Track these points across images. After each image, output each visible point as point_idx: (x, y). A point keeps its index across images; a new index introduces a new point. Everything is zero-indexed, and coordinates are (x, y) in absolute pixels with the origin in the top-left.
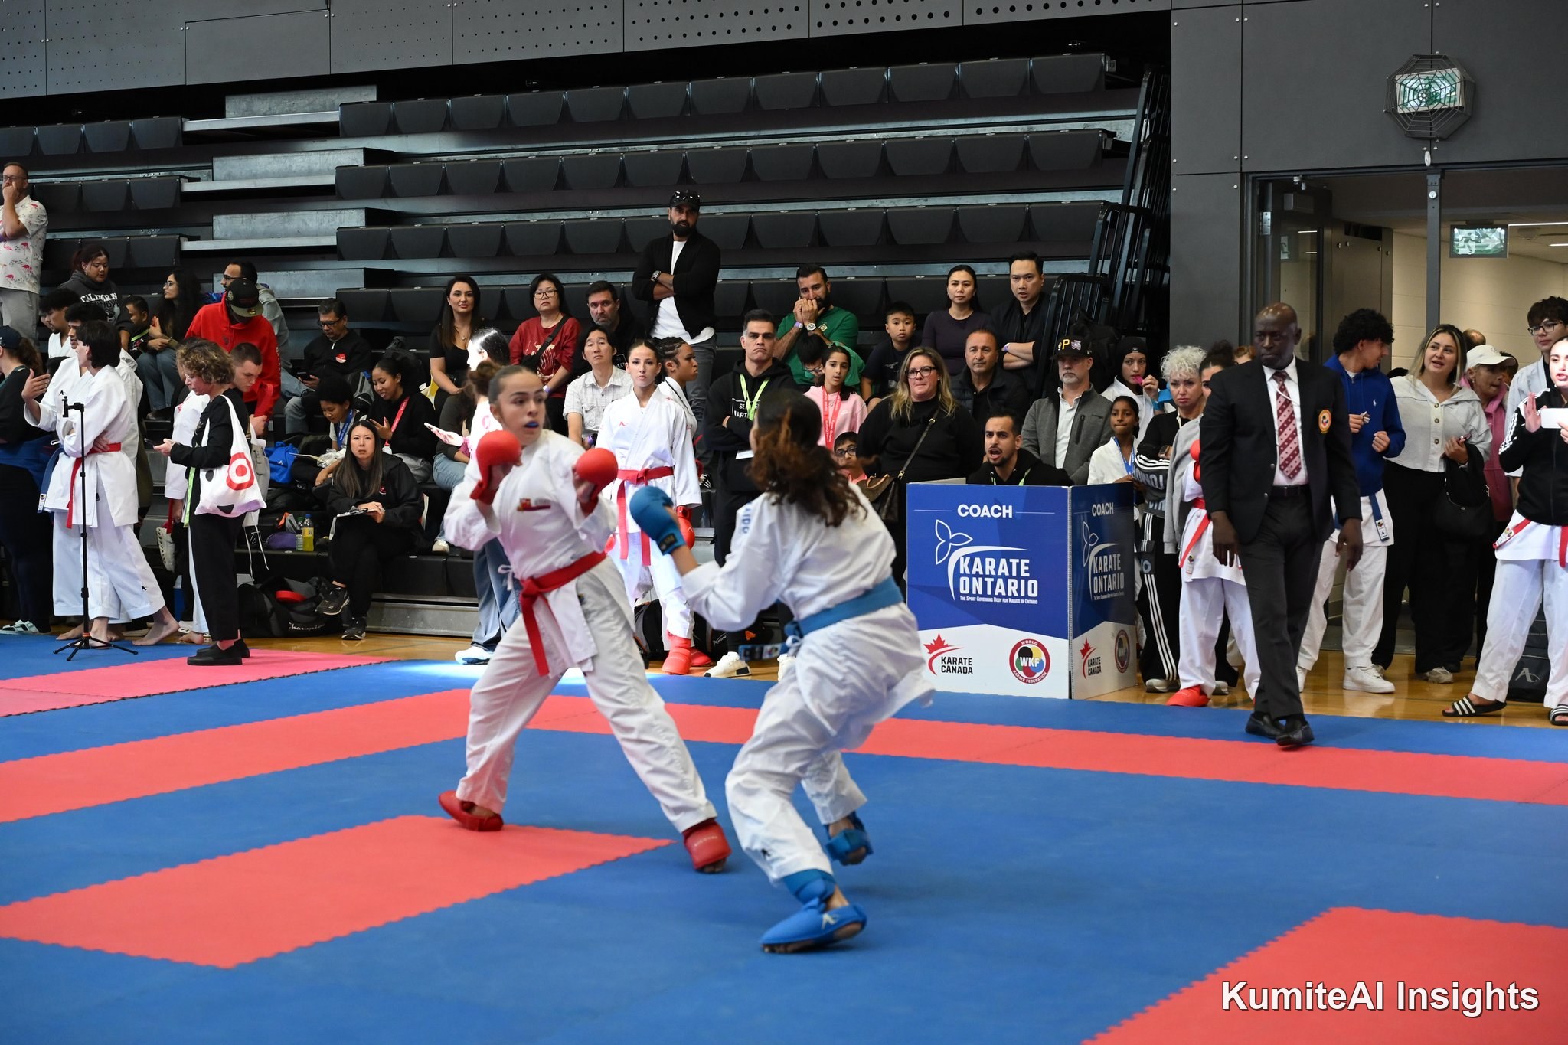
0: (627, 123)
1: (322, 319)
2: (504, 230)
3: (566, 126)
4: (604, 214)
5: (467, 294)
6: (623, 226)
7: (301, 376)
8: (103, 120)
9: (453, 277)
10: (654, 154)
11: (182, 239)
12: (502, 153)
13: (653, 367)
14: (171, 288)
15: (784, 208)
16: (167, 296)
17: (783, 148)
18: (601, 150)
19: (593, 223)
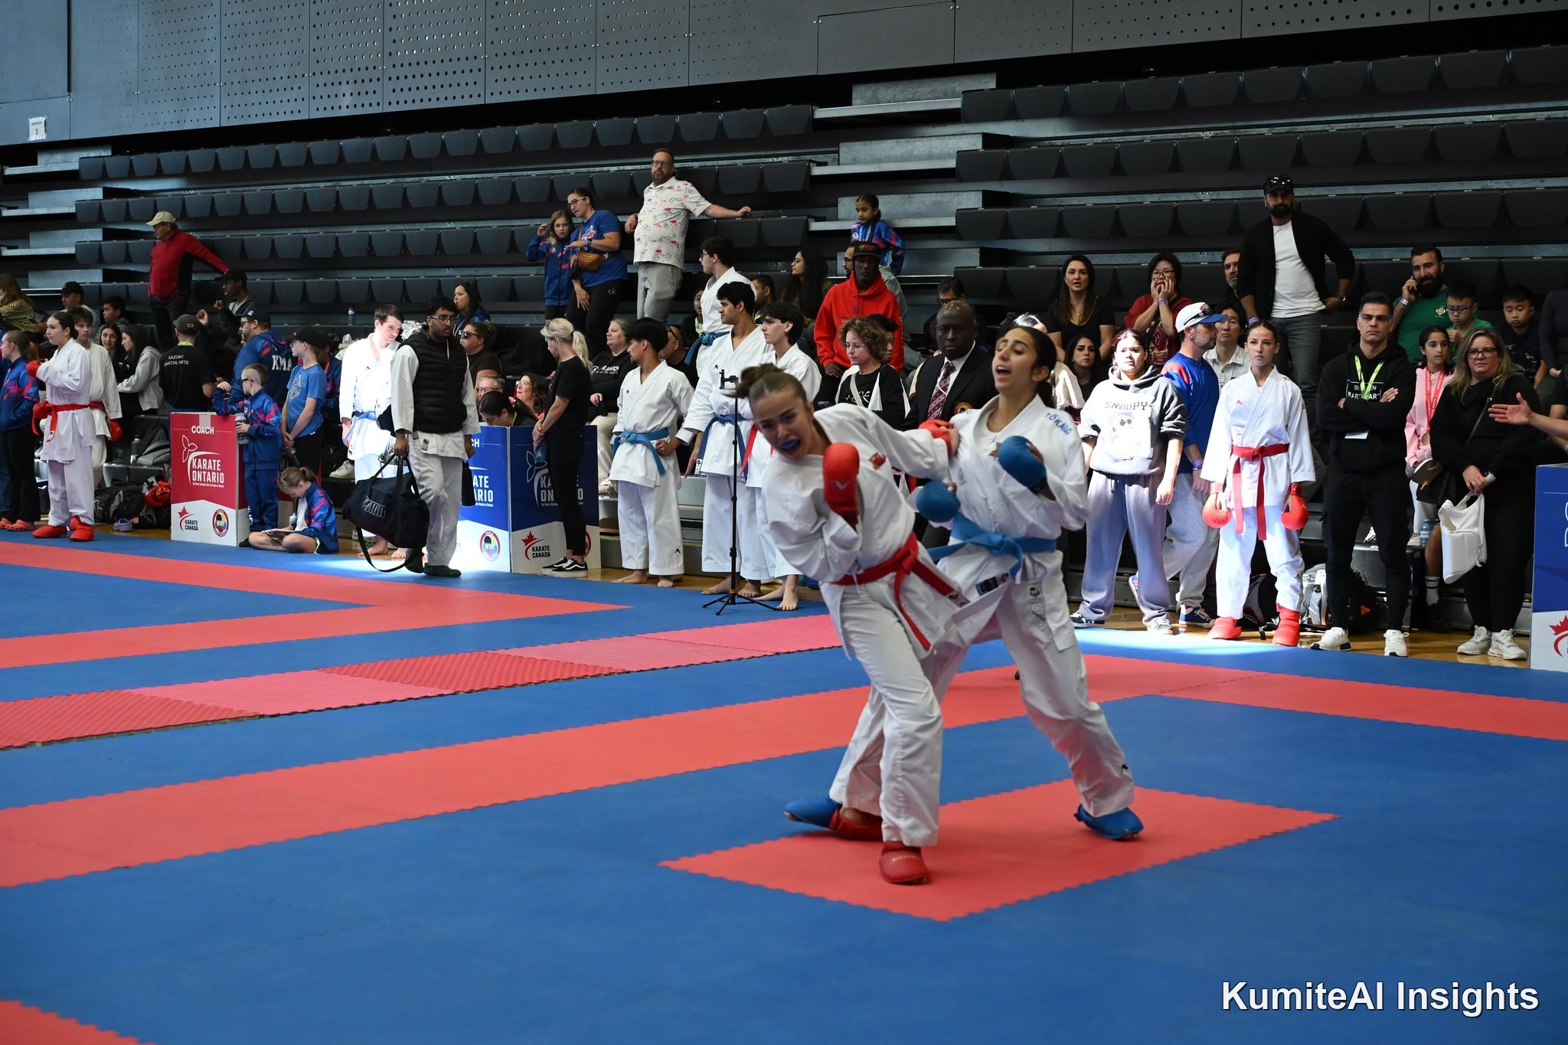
0: (1243, 106)
1: (941, 297)
2: (1117, 211)
3: (1181, 110)
4: (1214, 195)
5: (1081, 271)
6: (1235, 207)
7: (920, 351)
8: (739, 109)
9: (1069, 256)
10: (1269, 138)
11: (810, 220)
12: (1117, 138)
13: (1271, 347)
14: (798, 266)
15: (1399, 189)
16: (793, 273)
17: (1399, 131)
18: (1212, 133)
19: (1207, 204)
